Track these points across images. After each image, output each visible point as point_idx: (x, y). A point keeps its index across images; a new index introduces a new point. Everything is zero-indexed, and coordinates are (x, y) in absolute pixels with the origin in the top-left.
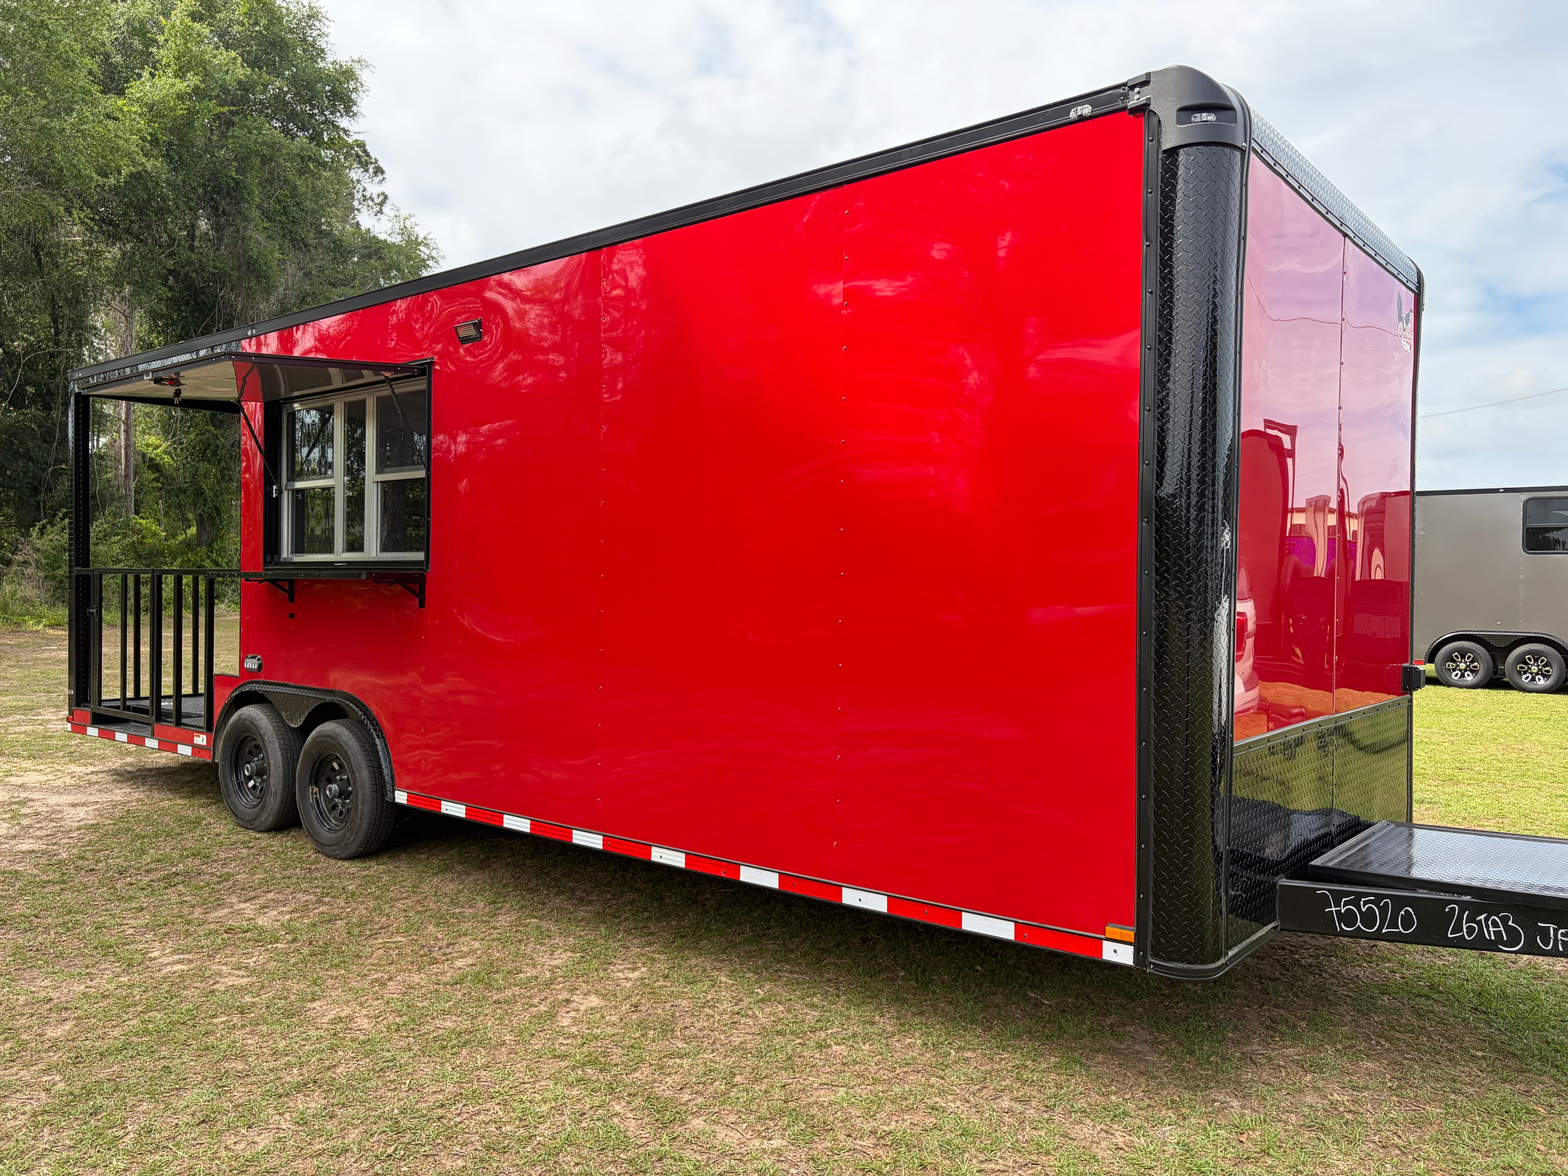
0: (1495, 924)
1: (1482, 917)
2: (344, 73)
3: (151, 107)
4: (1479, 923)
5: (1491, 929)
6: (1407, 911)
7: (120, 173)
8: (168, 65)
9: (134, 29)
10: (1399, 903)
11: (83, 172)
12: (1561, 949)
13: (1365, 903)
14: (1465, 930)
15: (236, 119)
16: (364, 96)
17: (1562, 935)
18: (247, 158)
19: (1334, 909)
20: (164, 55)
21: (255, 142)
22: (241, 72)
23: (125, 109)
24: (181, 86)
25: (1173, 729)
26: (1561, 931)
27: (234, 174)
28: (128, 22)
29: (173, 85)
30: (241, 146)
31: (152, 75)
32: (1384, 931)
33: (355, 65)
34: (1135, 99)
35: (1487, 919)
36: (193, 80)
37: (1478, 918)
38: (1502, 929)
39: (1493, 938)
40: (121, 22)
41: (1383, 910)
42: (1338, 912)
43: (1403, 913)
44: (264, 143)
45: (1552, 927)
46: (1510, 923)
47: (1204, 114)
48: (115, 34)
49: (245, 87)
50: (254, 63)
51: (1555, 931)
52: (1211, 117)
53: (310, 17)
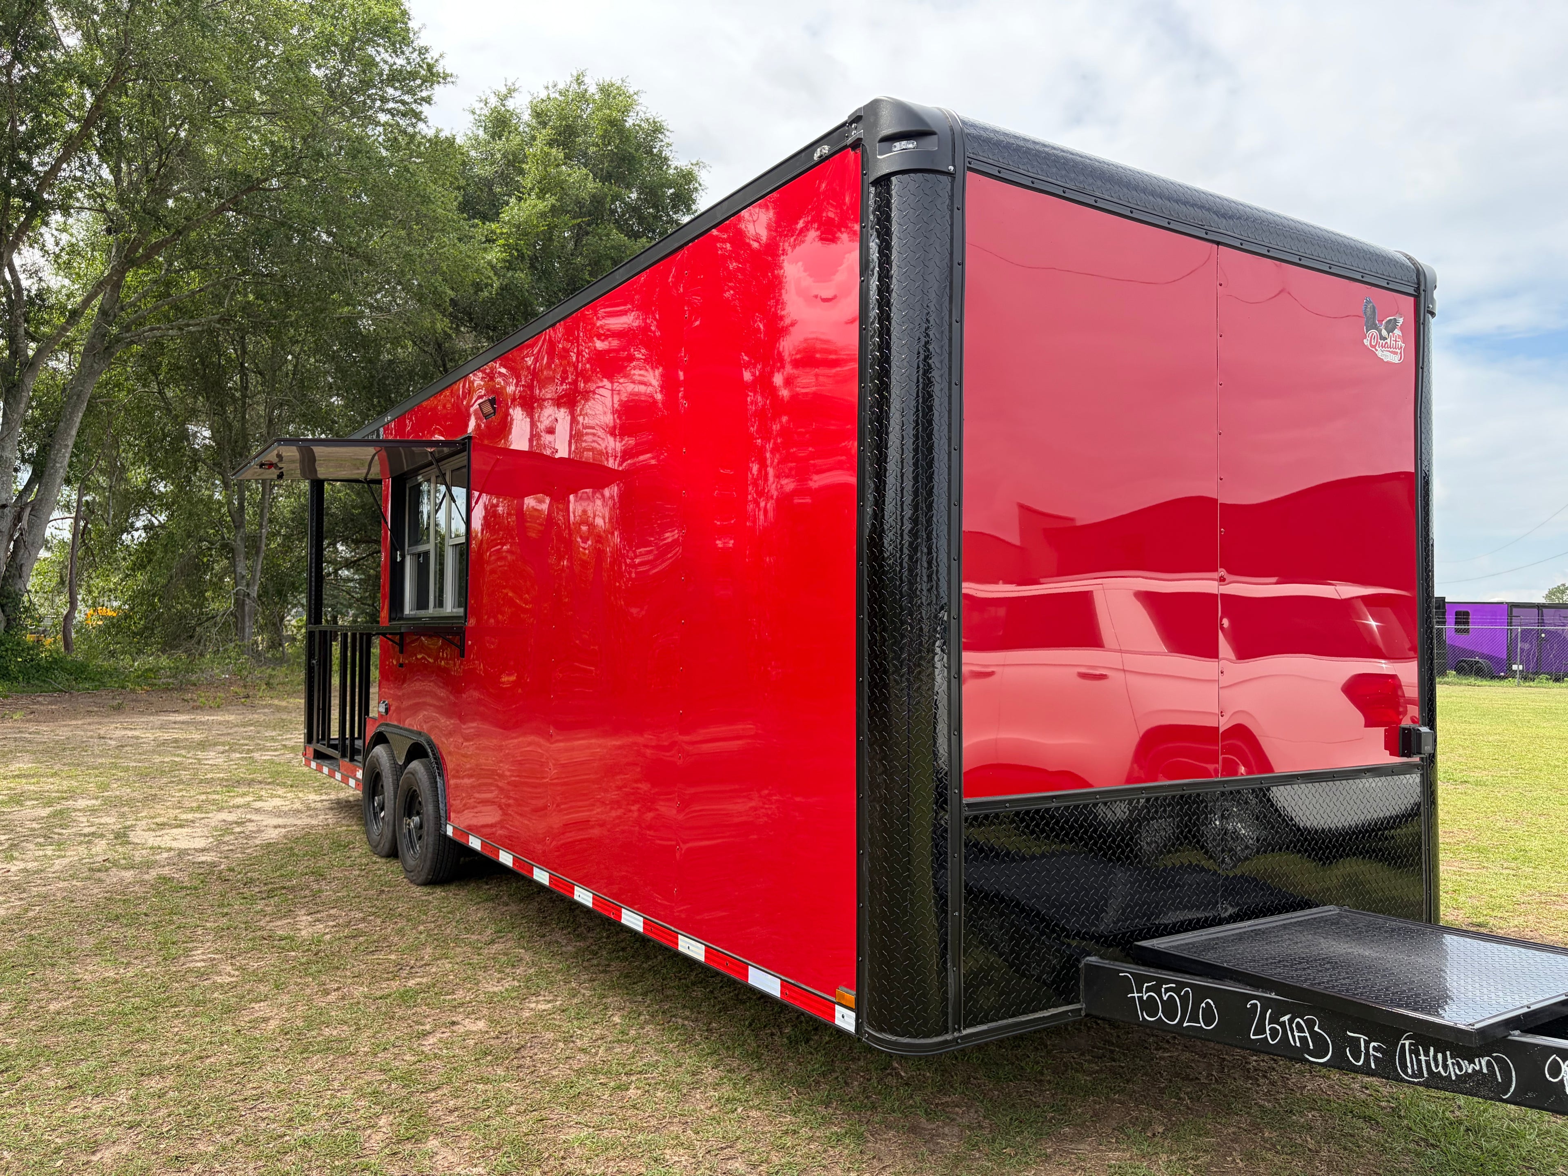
0: (1300, 1029)
1: (1286, 1018)
2: (684, 176)
3: (518, 227)
4: (1282, 1024)
5: (1296, 1034)
6: (1207, 1003)
7: (492, 286)
8: (532, 189)
9: (509, 161)
10: (1201, 993)
11: (439, 289)
12: (1373, 1066)
13: (1167, 990)
14: (1268, 1032)
15: (590, 229)
16: (703, 194)
17: (1374, 1048)
18: (599, 261)
19: (1136, 995)
20: (527, 182)
21: (605, 247)
22: (592, 185)
23: (498, 231)
24: (541, 206)
25: (891, 768)
26: (1372, 1044)
27: (587, 277)
28: (504, 156)
29: (536, 205)
30: (593, 253)
31: (520, 199)
32: (1185, 1025)
33: (696, 168)
34: (855, 134)
35: (1291, 1021)
36: (551, 200)
37: (1282, 1019)
38: (1307, 1035)
39: (1298, 1044)
40: (499, 156)
41: (1184, 999)
42: (1140, 998)
43: (1203, 1005)
44: (613, 247)
45: (1363, 1038)
46: (1316, 1029)
47: (904, 142)
48: (495, 168)
49: (597, 200)
50: (606, 178)
51: (1367, 1043)
52: (910, 145)
53: (654, 132)
